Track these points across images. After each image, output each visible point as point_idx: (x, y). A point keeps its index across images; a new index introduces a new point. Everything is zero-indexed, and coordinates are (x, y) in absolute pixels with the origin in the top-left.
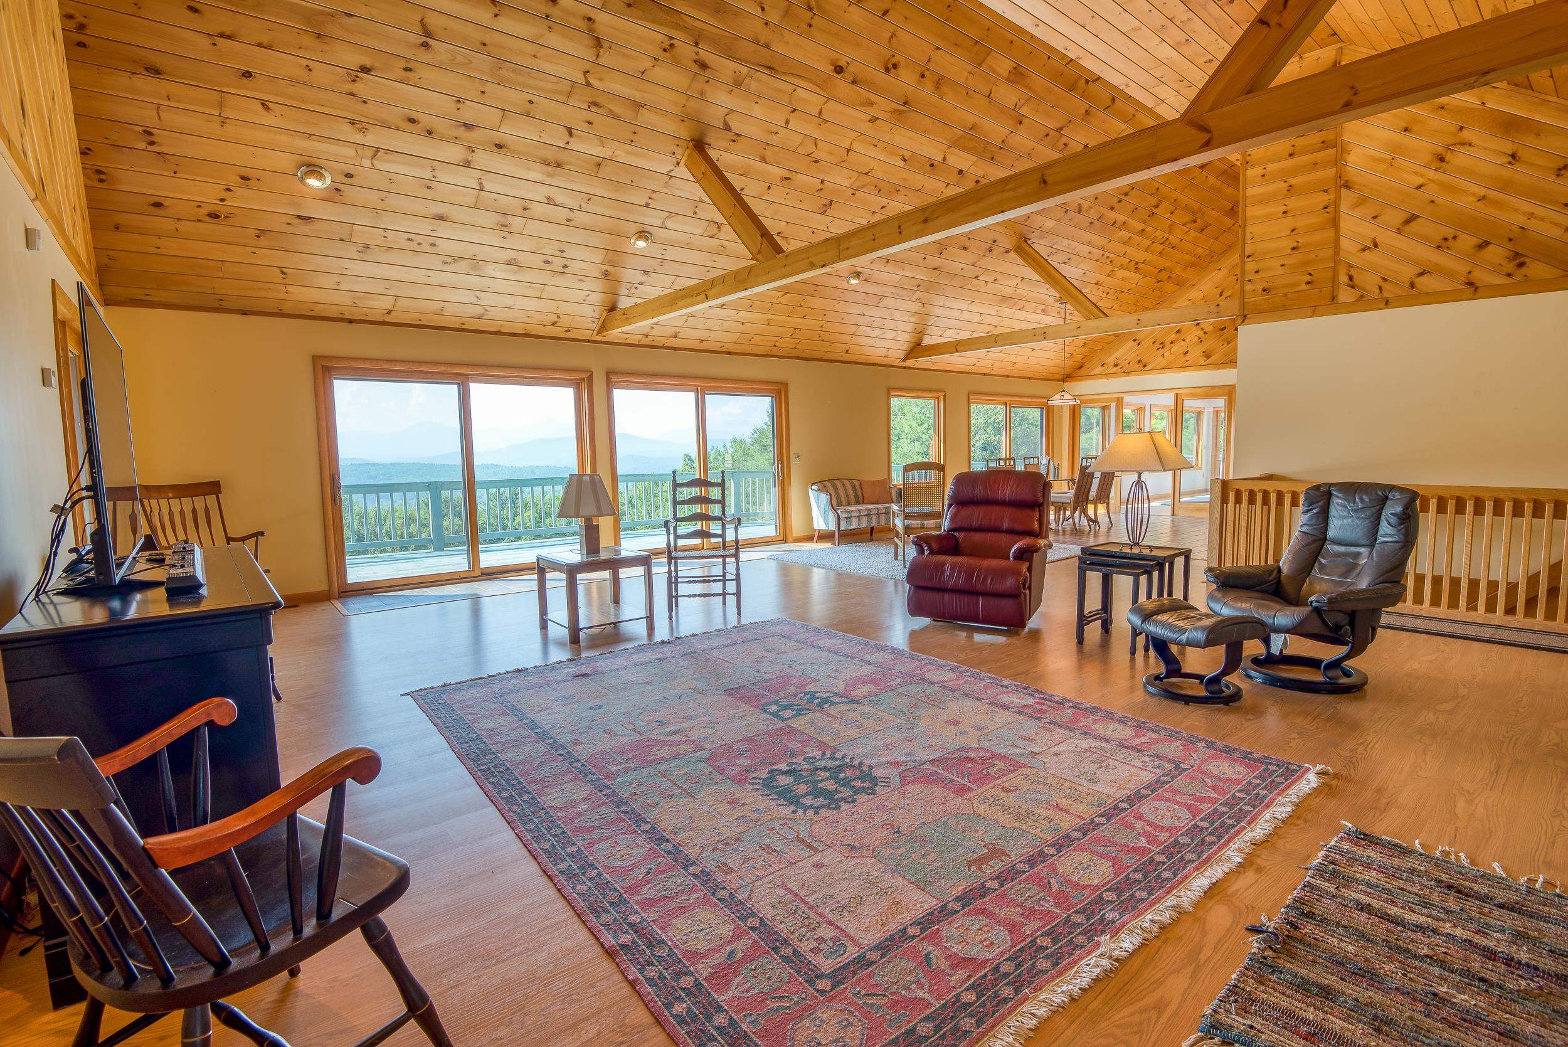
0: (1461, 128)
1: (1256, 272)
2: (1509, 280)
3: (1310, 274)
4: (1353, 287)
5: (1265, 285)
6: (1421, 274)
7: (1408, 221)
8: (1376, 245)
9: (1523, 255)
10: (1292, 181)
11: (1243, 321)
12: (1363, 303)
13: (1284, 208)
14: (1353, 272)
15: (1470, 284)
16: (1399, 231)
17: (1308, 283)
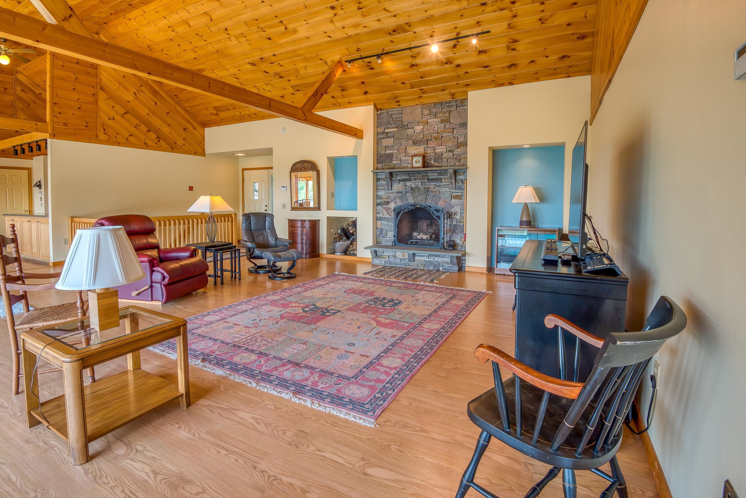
0: (141, 86)
1: (60, 113)
2: (156, 145)
3: (87, 123)
4: (105, 134)
5: (65, 122)
6: (130, 136)
7: (125, 113)
8: (114, 119)
9: (159, 138)
10: (78, 76)
11: (54, 137)
12: (109, 142)
13: (74, 87)
14: (105, 128)
15: (146, 144)
16: (122, 116)
17: (86, 126)
